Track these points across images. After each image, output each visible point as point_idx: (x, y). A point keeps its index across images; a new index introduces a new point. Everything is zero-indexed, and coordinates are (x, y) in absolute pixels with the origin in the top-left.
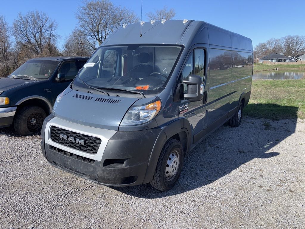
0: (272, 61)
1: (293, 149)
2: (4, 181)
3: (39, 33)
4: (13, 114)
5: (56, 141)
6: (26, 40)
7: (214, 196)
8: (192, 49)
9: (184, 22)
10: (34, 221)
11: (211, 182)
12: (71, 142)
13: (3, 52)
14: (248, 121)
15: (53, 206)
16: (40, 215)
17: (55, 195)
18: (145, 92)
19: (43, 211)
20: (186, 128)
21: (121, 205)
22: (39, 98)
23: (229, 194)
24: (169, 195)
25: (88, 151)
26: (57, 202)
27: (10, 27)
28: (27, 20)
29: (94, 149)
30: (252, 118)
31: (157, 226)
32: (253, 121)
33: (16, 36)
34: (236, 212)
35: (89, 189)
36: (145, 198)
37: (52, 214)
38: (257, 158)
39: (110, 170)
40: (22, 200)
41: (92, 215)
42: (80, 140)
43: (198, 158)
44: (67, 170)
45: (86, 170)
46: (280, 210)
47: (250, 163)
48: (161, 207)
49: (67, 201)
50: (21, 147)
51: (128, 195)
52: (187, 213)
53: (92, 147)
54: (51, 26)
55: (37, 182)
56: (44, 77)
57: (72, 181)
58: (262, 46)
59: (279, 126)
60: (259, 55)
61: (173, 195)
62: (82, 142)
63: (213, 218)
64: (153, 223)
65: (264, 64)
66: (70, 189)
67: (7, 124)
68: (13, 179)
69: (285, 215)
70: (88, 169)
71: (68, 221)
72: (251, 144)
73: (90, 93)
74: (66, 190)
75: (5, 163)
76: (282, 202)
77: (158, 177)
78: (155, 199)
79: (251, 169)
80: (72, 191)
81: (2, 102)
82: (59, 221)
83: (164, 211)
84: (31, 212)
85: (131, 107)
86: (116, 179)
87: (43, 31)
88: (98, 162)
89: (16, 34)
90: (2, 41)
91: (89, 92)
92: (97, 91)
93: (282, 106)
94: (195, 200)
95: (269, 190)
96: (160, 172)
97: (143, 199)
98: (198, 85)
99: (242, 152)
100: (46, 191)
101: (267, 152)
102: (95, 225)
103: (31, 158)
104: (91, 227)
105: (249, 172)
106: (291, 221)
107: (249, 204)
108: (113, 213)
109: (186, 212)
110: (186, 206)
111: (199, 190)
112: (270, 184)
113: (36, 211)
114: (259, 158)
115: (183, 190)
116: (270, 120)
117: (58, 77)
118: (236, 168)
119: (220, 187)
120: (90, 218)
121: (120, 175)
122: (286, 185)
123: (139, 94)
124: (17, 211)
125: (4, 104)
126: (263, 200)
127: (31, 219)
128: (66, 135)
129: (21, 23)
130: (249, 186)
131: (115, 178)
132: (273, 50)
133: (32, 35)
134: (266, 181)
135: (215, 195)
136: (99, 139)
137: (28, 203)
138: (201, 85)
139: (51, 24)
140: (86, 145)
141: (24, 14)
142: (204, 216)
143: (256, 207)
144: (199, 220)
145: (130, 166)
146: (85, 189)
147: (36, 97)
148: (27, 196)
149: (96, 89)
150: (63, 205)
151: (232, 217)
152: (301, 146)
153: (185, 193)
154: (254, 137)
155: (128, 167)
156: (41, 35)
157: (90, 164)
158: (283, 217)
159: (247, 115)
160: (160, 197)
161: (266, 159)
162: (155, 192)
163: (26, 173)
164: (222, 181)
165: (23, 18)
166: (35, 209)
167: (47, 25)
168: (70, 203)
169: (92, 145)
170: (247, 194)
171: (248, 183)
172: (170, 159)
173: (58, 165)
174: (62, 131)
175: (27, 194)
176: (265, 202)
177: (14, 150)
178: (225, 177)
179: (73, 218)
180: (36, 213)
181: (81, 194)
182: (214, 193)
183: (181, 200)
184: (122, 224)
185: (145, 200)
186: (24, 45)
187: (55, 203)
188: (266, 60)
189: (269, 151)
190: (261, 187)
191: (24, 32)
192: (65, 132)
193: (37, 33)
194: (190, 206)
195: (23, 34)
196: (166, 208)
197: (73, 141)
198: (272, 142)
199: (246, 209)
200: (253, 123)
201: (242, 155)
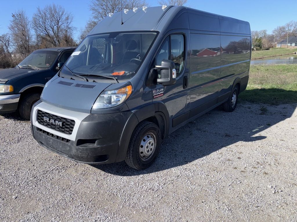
0: (291, 45)
1: (283, 134)
2: (2, 158)
3: (57, 25)
4: (17, 100)
5: (41, 123)
6: (44, 33)
7: (186, 175)
8: (168, 35)
9: (163, 8)
10: (19, 192)
11: (187, 163)
12: (52, 124)
13: (25, 45)
14: (245, 106)
15: (38, 180)
16: (25, 187)
17: (42, 171)
18: (119, 78)
19: (28, 184)
20: (161, 112)
21: (97, 181)
22: (40, 86)
23: (202, 174)
24: (144, 173)
25: (66, 132)
26: (42, 177)
27: (30, 21)
28: (45, 14)
29: (70, 130)
30: (250, 103)
31: (124, 200)
32: (250, 106)
33: (35, 29)
34: (202, 191)
35: (73, 166)
36: (121, 175)
37: (36, 186)
38: (240, 142)
39: (82, 148)
40: (14, 174)
41: (69, 189)
42: (59, 122)
43: (182, 141)
44: (51, 149)
45: (64, 149)
46: (248, 190)
47: (232, 146)
48: (132, 184)
49: (51, 176)
50: (24, 129)
51: (106, 173)
52: (156, 190)
53: (68, 128)
54: (67, 19)
55: (30, 160)
56: (46, 67)
57: (60, 160)
58: (281, 29)
59: (277, 111)
60: (278, 39)
61: (148, 173)
62: (60, 124)
63: (178, 195)
64: (121, 198)
65: (282, 48)
66: (56, 167)
67: (13, 110)
68: (10, 157)
69: (250, 195)
70: (65, 148)
71: (47, 193)
72: (240, 128)
73: (73, 79)
74: (53, 167)
75: (7, 143)
76: (252, 183)
77: (131, 157)
78: (129, 177)
79: (231, 152)
80: (57, 168)
81: (8, 89)
82: (40, 192)
83: (135, 187)
84: (18, 184)
85: (103, 92)
86: (89, 157)
87: (60, 23)
88: (73, 141)
89: (35, 28)
90: (24, 35)
91: (71, 79)
92: (78, 77)
93: (286, 91)
94: (167, 178)
95: (242, 171)
96: (132, 152)
97: (119, 176)
98: (169, 70)
99: (228, 136)
100: (35, 168)
101: (254, 136)
102: (70, 197)
103: (30, 139)
104: (66, 199)
105: (228, 155)
106: (255, 201)
107: (218, 184)
108: (88, 188)
109: (154, 189)
110: (156, 184)
111: (174, 169)
112: (246, 166)
113: (22, 183)
114: (243, 141)
115: (158, 170)
116: (269, 105)
117: (59, 66)
118: (216, 151)
119: (195, 167)
120: (67, 191)
121: (92, 154)
122: (262, 167)
123: (113, 79)
124: (7, 183)
125: (9, 92)
126: (233, 180)
127: (17, 191)
128: (48, 118)
129: (40, 17)
130: (224, 167)
131: (87, 156)
132: (292, 33)
133: (50, 28)
134: (243, 163)
135: (188, 174)
136: (74, 121)
137: (18, 177)
138: (173, 70)
139: (67, 16)
140: (64, 127)
141: (42, 8)
142: (170, 193)
143: (224, 187)
144: (165, 196)
145: (100, 145)
146: (69, 167)
147: (38, 85)
148: (18, 171)
149: (78, 75)
150: (47, 180)
151: (197, 194)
152: (292, 130)
153: (159, 172)
154: (246, 121)
155: (99, 146)
156: (58, 28)
157: (67, 143)
158: (249, 197)
159: (246, 100)
160: (135, 175)
161: (250, 142)
162: (132, 171)
163: (22, 152)
164: (199, 162)
165: (41, 12)
166: (22, 182)
167: (64, 17)
168: (53, 178)
169: (68, 126)
170: (219, 174)
171: (224, 164)
172: (144, 140)
173: (44, 145)
174: (46, 115)
175: (19, 169)
176: (235, 182)
177: (17, 132)
178: (202, 159)
179: (53, 190)
180: (22, 185)
181: (64, 171)
182: (187, 173)
183: (154, 178)
184: (94, 197)
185: (120, 177)
186: (43, 38)
187: (40, 178)
188: (285, 44)
189: (257, 135)
190: (236, 168)
191: (43, 25)
192: (47, 115)
193: (54, 26)
194: (160, 184)
195: (42, 27)
196: (137, 184)
197: (54, 123)
198: (262, 126)
199: (214, 188)
200: (249, 108)
201: (227, 138)
